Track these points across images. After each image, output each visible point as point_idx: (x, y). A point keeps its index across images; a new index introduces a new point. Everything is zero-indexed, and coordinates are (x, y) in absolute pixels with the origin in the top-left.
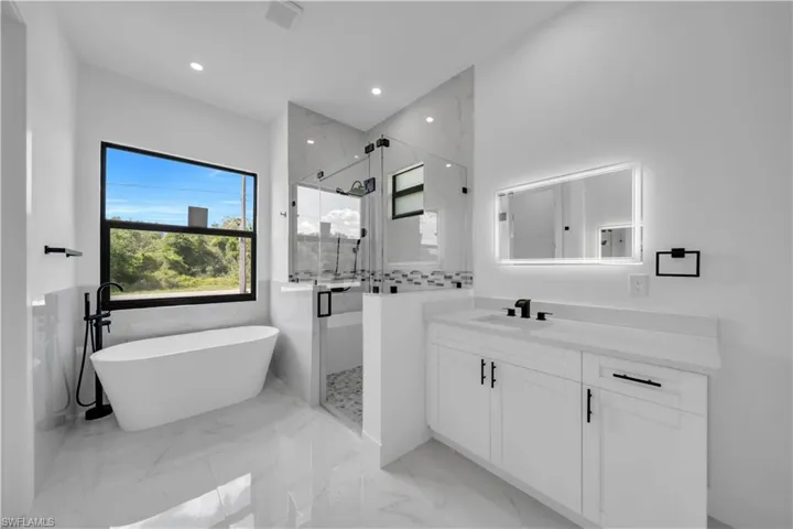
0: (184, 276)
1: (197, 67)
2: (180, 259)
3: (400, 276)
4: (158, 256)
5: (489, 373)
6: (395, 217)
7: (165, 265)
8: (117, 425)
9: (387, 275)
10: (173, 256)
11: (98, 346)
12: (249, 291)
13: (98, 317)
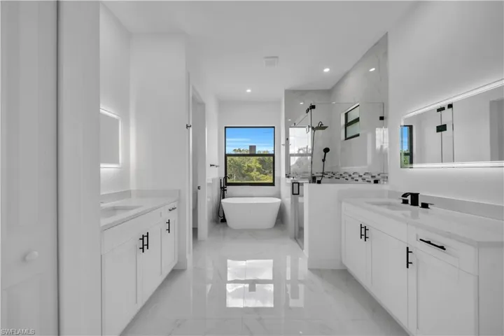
0: (262, 175)
2: (260, 166)
3: (347, 175)
4: (252, 165)
5: (364, 232)
6: (346, 139)
7: (255, 170)
8: (227, 226)
9: (341, 175)
10: (258, 165)
11: (224, 198)
12: (272, 182)
13: (224, 188)
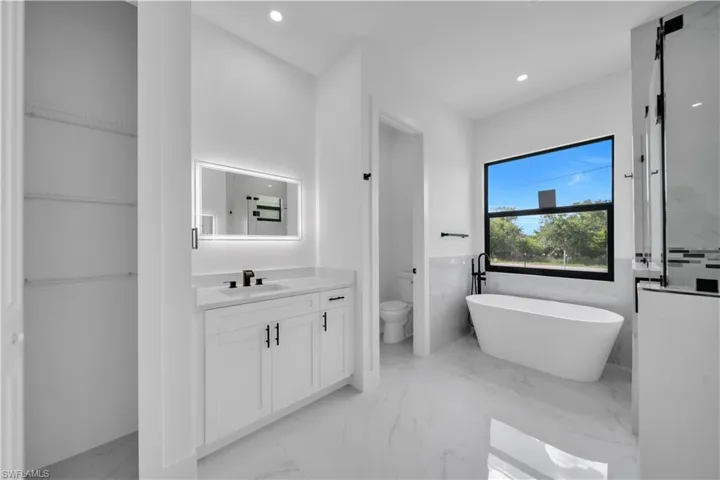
1: (523, 78)
12: (607, 272)
13: (479, 274)
